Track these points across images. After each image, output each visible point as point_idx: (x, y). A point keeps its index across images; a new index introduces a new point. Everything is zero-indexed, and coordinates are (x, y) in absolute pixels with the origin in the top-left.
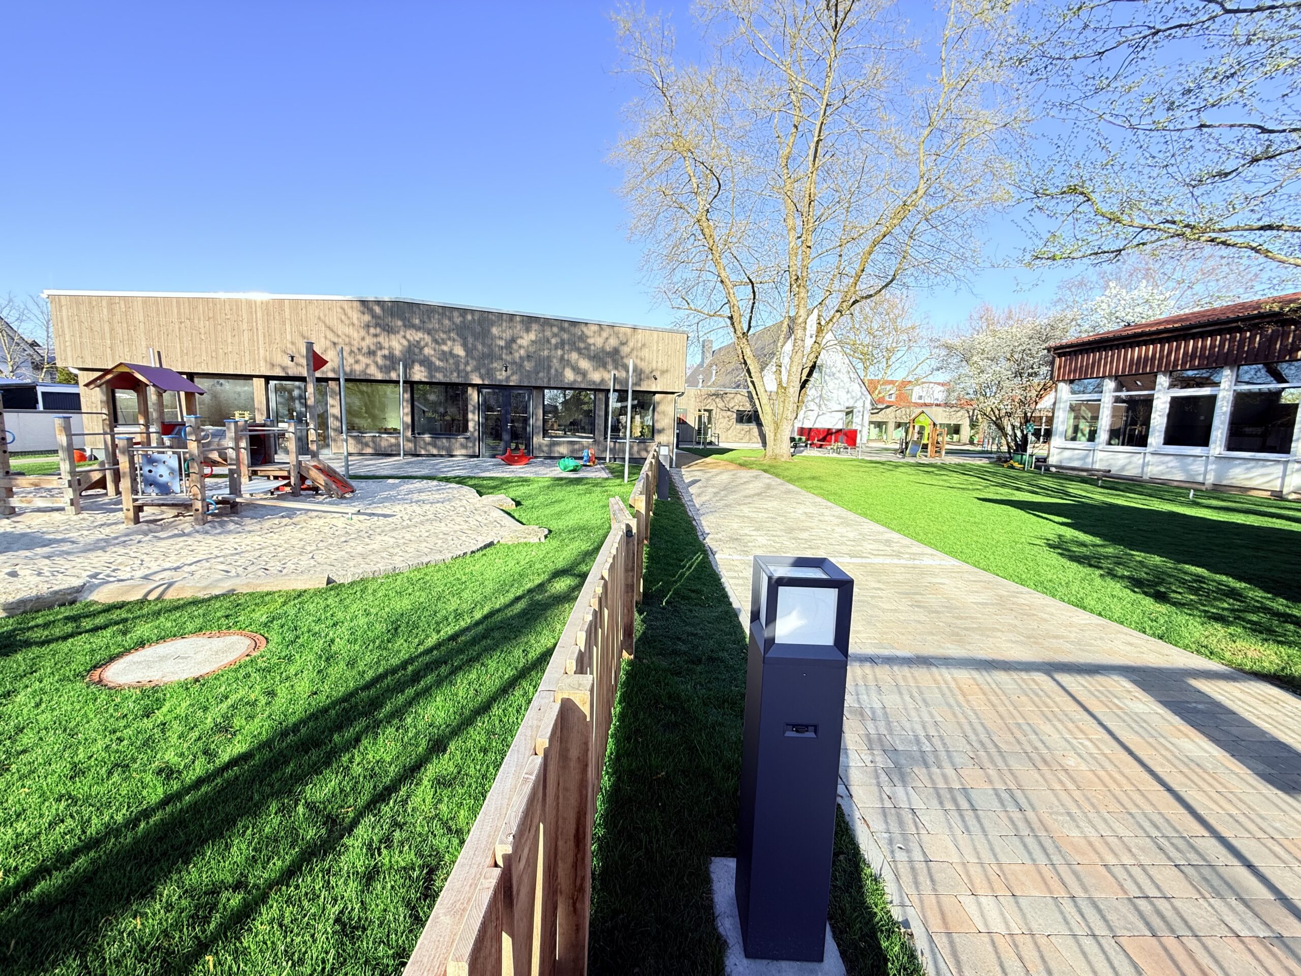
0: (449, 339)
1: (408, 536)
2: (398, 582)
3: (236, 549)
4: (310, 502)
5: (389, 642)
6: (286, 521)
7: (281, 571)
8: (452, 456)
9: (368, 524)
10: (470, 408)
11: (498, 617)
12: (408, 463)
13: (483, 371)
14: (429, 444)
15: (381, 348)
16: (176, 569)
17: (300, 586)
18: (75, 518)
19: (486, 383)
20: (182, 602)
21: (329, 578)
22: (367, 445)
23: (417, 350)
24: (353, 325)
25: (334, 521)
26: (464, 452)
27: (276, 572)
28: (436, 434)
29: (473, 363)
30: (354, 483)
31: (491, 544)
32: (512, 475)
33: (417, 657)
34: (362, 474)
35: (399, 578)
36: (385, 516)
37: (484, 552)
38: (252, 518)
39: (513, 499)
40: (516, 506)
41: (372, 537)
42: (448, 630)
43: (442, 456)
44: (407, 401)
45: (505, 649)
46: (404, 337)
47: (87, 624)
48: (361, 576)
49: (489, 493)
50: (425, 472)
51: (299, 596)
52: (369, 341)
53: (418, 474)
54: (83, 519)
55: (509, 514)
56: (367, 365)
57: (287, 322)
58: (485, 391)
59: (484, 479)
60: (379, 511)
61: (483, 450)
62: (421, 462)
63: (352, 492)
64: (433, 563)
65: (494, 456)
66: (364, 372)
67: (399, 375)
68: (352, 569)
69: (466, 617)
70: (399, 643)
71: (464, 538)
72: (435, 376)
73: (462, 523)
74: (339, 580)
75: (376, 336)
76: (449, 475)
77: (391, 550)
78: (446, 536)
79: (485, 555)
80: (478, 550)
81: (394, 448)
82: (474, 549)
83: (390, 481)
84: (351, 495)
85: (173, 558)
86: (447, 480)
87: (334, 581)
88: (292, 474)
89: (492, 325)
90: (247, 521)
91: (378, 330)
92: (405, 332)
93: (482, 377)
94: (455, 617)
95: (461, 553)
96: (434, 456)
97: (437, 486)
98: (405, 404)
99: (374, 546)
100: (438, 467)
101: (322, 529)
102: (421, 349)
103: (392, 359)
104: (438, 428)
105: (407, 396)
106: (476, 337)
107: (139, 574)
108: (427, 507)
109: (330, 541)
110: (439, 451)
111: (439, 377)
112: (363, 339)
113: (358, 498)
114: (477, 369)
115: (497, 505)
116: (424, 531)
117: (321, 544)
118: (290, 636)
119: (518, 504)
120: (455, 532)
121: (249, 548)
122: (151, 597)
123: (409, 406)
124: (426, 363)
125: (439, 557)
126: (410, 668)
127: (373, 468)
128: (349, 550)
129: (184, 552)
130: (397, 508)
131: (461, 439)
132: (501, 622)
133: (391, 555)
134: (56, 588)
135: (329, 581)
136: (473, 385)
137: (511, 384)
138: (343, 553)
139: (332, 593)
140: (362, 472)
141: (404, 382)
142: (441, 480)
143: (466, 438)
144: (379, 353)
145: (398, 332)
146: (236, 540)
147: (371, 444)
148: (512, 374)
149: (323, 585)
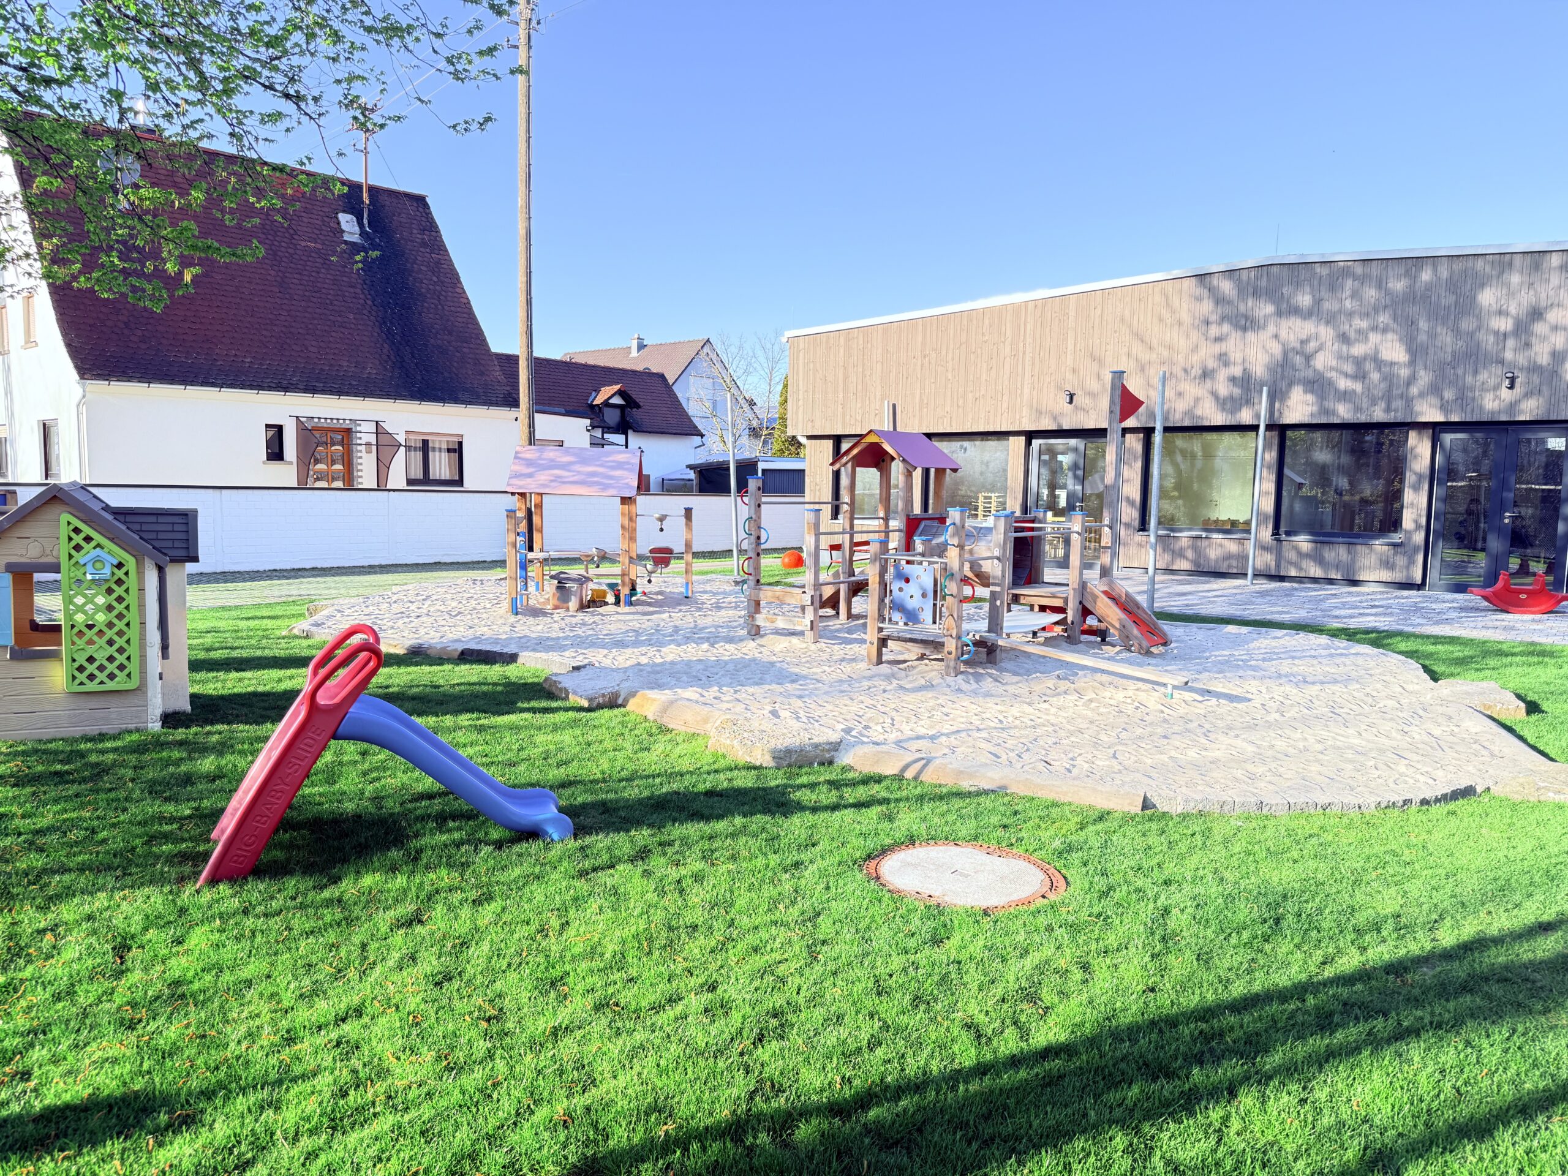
0: (1374, 329)
1: (1280, 744)
2: (1270, 832)
3: (1001, 722)
4: (1095, 655)
5: (1266, 941)
6: (1064, 685)
7: (1069, 771)
8: (1355, 583)
9: (1200, 709)
10: (1410, 478)
11: (1499, 957)
12: (1262, 594)
13: (1449, 394)
14: (1307, 556)
15: (1226, 364)
16: (932, 738)
17: (1103, 803)
18: (813, 647)
19: (1455, 418)
20: (944, 790)
21: (1145, 798)
22: (1181, 554)
23: (1298, 360)
24: (1180, 324)
25: (1142, 696)
26: (1386, 575)
27: (1063, 770)
28: (1322, 535)
29: (1424, 378)
30: (1166, 626)
31: (1467, 792)
32: (1511, 636)
33: (1325, 984)
34: (1175, 610)
35: (1270, 824)
36: (1231, 698)
37: (1452, 806)
38: (1016, 674)
39: (1519, 697)
40: (1529, 712)
41: (1212, 736)
42: (1381, 952)
43: (1331, 581)
44: (1269, 468)
45: (1520, 1028)
46: (1276, 336)
47: (850, 795)
48: (1200, 806)
49: (1452, 675)
50: (1300, 614)
51: (1101, 818)
52: (1207, 354)
53: (1286, 618)
54: (820, 650)
55: (1509, 729)
56: (1197, 400)
57: (1071, 334)
58: (1448, 438)
59: (1437, 640)
60: (1220, 688)
61: (1434, 575)
62: (1289, 593)
63: (1165, 644)
64: (1336, 809)
65: (1461, 588)
66: (1190, 413)
67: (1258, 416)
68: (1184, 789)
69: (1420, 935)
70: (1284, 949)
71: (1402, 769)
72: (1334, 413)
73: (1394, 734)
74: (1162, 806)
75: (1219, 339)
76: (1353, 624)
77: (1250, 767)
78: (1361, 758)
79: (1454, 813)
80: (1437, 800)
81: (1234, 563)
82: (1429, 795)
83: (1231, 629)
84: (1162, 649)
85: (925, 722)
86: (1350, 635)
87: (1154, 806)
88: (1071, 605)
89: (1483, 285)
90: (1007, 677)
91: (1226, 328)
92: (1278, 326)
93: (1444, 407)
94: (1396, 930)
95: (1400, 799)
96: (1315, 580)
97: (1328, 647)
98: (1265, 472)
99: (1217, 754)
100: (1323, 606)
101: (1122, 707)
102: (1308, 358)
103: (1246, 385)
104: (1328, 520)
105: (1271, 456)
106: (1438, 315)
107: (893, 736)
108: (1314, 689)
109: (1139, 731)
110: (1326, 572)
111: (1344, 413)
112: (1195, 349)
113: (1175, 658)
114: (1435, 389)
115: (1476, 702)
116: (1312, 740)
117: (1124, 735)
118: (1101, 884)
119: (1533, 708)
120: (1381, 751)
121: (1017, 722)
122: (909, 774)
123: (1273, 477)
124: (1318, 385)
125: (1351, 799)
126: (1311, 1001)
127: (1192, 600)
128: (1173, 753)
129: (938, 715)
130: (1251, 687)
131: (1380, 546)
132: (1506, 967)
133: (1252, 777)
134: (816, 740)
135: (1146, 805)
136: (1421, 426)
137: (1522, 418)
138: (1165, 758)
139: (1154, 826)
140: (1175, 605)
141: (1269, 427)
142: (1335, 634)
143: (1395, 545)
144: (1223, 375)
145: (1264, 327)
146: (999, 707)
147: (1190, 554)
148: (1527, 395)
149: (1137, 809)
